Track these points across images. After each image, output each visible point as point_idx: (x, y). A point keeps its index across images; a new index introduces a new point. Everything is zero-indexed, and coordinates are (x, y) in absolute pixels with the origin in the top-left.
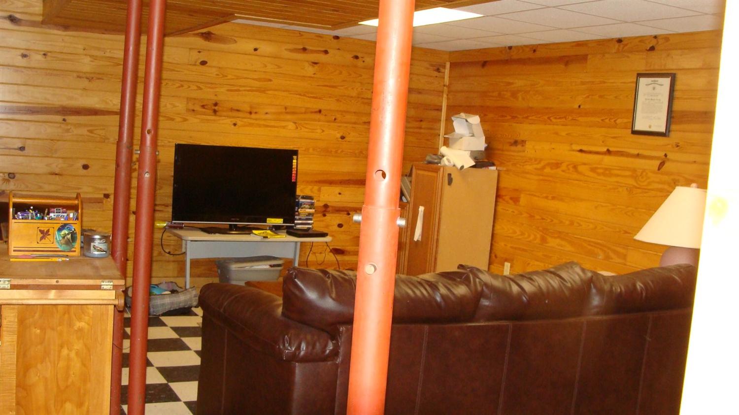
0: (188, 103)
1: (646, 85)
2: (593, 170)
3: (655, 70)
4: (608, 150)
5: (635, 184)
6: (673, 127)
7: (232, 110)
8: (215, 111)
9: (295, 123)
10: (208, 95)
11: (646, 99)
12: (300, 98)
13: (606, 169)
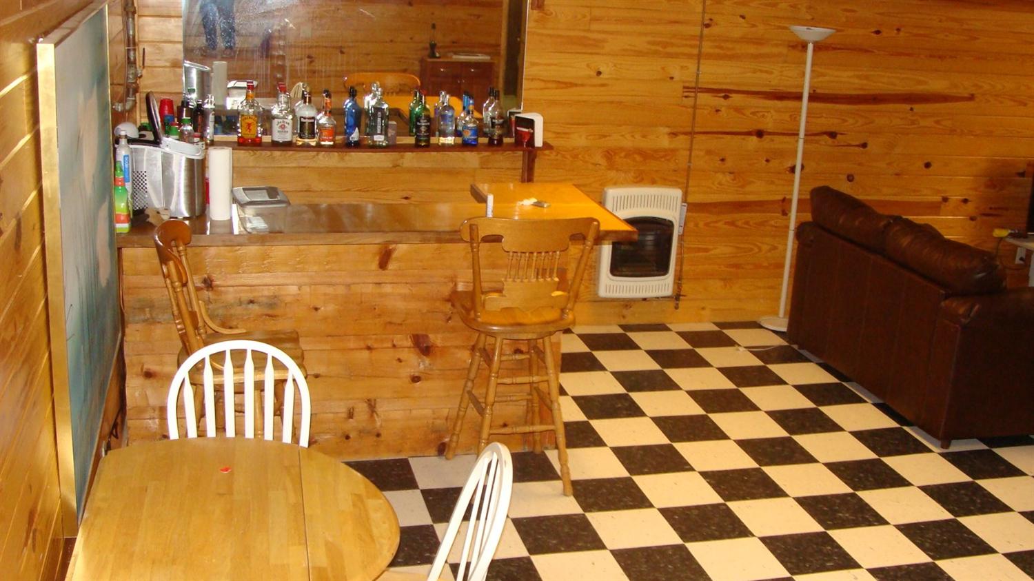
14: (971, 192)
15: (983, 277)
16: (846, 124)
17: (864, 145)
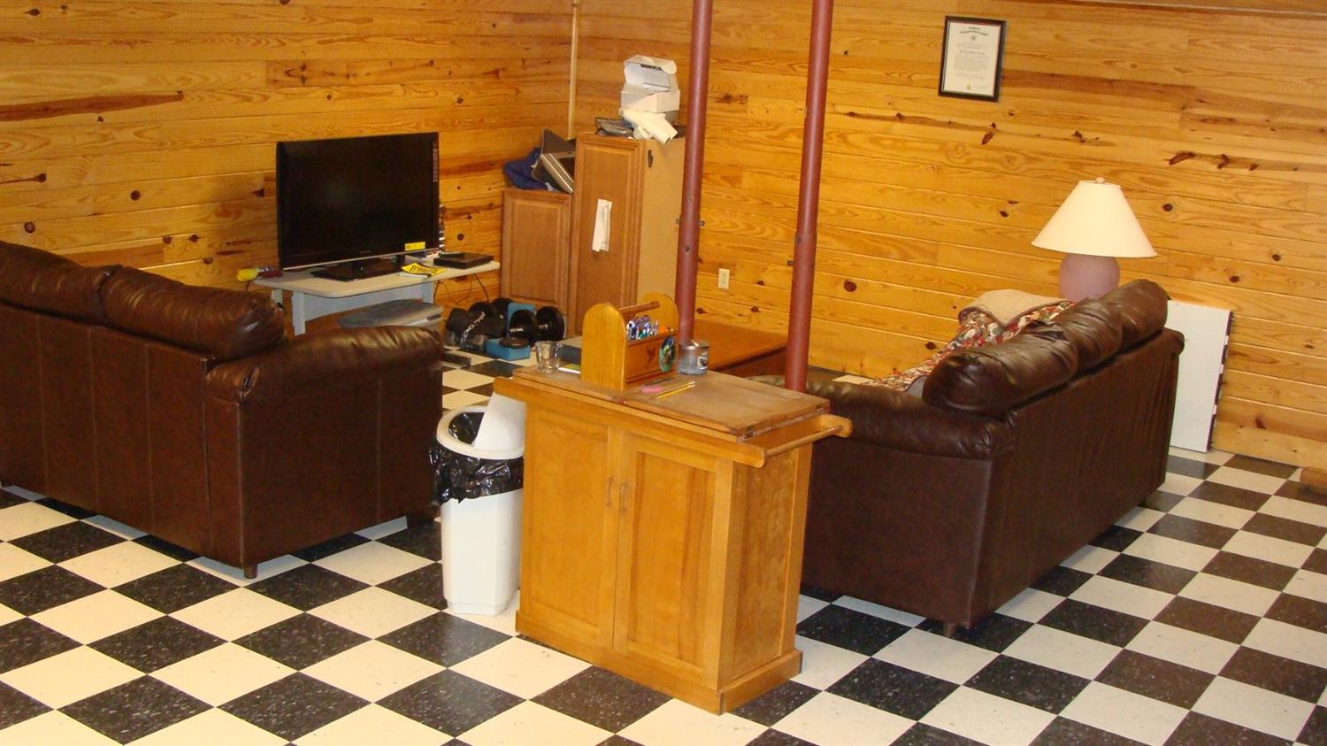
0: (268, 70)
1: (961, 32)
2: (874, 140)
3: (972, 13)
4: (899, 115)
5: (945, 161)
6: (1003, 90)
7: (325, 74)
8: (303, 79)
9: (403, 85)
10: (294, 53)
11: (961, 51)
12: (407, 45)
13: (896, 140)
14: (199, 226)
15: (257, 326)
16: (10, 148)
17: (42, 178)
